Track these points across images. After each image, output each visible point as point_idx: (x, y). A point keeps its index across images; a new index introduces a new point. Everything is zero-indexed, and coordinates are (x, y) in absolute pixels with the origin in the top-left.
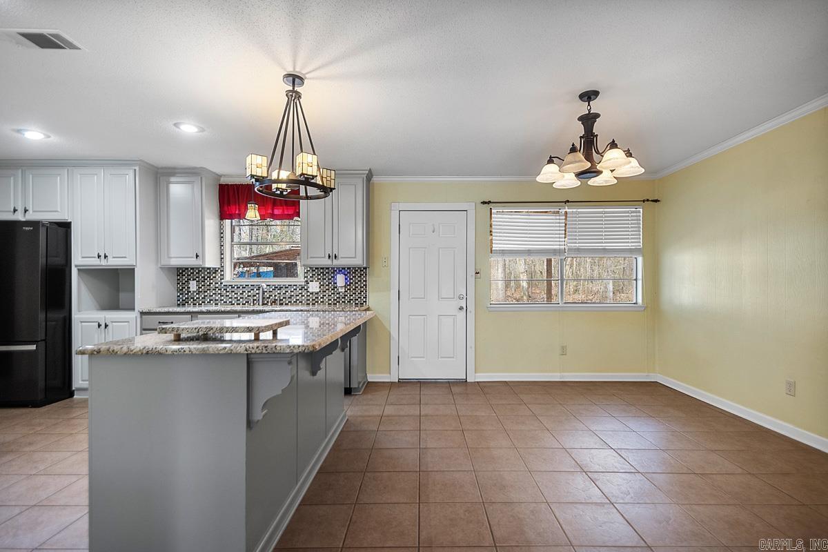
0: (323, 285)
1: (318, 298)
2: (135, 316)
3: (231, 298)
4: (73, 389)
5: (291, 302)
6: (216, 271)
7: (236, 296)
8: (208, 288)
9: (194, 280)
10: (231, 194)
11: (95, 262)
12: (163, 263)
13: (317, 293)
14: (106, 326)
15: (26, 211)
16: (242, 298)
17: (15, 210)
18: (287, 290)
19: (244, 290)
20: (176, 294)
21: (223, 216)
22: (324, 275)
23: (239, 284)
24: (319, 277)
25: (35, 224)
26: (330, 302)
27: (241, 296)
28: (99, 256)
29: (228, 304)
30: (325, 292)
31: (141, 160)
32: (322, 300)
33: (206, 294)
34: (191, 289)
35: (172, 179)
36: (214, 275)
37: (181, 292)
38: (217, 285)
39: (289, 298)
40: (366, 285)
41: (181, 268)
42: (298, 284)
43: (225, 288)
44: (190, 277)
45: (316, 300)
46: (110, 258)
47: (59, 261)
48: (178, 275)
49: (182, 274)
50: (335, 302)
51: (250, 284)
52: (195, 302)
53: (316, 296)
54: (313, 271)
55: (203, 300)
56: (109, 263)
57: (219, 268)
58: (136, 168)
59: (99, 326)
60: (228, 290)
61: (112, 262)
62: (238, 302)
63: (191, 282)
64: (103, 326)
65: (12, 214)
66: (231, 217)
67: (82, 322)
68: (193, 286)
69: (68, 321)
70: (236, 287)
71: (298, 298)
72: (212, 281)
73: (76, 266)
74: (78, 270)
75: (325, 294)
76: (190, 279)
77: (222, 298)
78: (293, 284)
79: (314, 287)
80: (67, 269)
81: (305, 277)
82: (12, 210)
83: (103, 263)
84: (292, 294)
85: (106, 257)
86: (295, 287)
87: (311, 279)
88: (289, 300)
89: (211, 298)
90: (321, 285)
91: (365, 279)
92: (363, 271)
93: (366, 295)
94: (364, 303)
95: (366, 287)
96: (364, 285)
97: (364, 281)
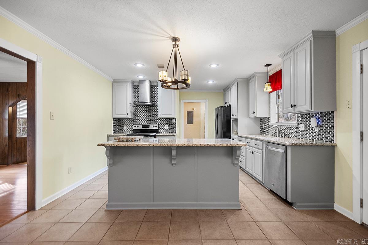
1: (304, 135)
6: (268, 119)
8: (267, 127)
13: (303, 132)
18: (290, 128)
20: (260, 129)
22: (307, 119)
24: (305, 120)
26: (310, 138)
30: (308, 130)
32: (306, 136)
33: (266, 130)
34: (263, 128)
43: (271, 127)
46: (234, 116)
49: (261, 121)
50: (313, 138)
54: (302, 116)
57: (269, 117)
63: (263, 124)
68: (263, 126)
72: (267, 124)
74: (232, 120)
75: (307, 132)
77: (270, 132)
79: (302, 127)
81: (298, 121)
84: (292, 131)
86: (293, 127)
87: (301, 122)
90: (306, 126)
91: (332, 121)
92: (331, 114)
93: (333, 135)
94: (332, 141)
95: (333, 128)
96: (332, 126)
97: (332, 123)
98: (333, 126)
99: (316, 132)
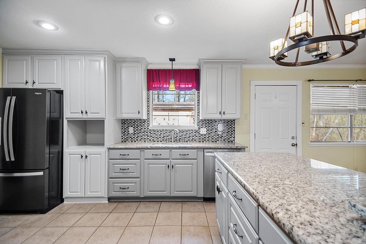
0: (209, 130)
1: (206, 138)
2: (104, 150)
3: (154, 137)
4: (63, 197)
5: (189, 140)
6: (144, 121)
7: (156, 136)
8: (140, 131)
9: (131, 126)
10: (155, 74)
11: (79, 116)
12: (118, 117)
13: (205, 135)
14: (86, 157)
15: (34, 83)
16: (160, 138)
17: (27, 82)
18: (187, 133)
19: (161, 133)
20: (121, 135)
21: (149, 88)
22: (209, 124)
23: (158, 129)
24: (206, 125)
25: (43, 91)
26: (213, 140)
27: (160, 136)
28: (82, 112)
29: (152, 141)
30: (210, 134)
31: (108, 51)
32: (208, 139)
33: (139, 135)
34: (130, 132)
35: (124, 65)
36: (143, 124)
37: (124, 134)
38: (145, 130)
39: (188, 138)
40: (234, 130)
41: (124, 120)
42: (193, 129)
43: (150, 131)
44: (129, 125)
45: (205, 139)
46: (89, 113)
47: (56, 115)
48: (122, 124)
49: (125, 123)
50: (216, 140)
51: (165, 129)
52: (132, 140)
53: (205, 136)
54: (203, 121)
55: (137, 139)
56: (88, 117)
57: (146, 120)
58: (105, 56)
59: (82, 157)
60: (152, 133)
61: (90, 116)
62: (158, 140)
63: (130, 128)
64: (84, 157)
65: (24, 84)
66: (155, 89)
67: (70, 154)
68: (131, 130)
69: (60, 153)
70: (156, 131)
71: (194, 137)
72: (142, 127)
73: (66, 118)
74: (67, 120)
75: (210, 135)
76: (129, 126)
77: (148, 137)
78: (190, 129)
79: (203, 131)
80: (61, 121)
81: (198, 125)
82: (25, 82)
83: (85, 116)
84: (190, 135)
85: (86, 113)
86: (192, 131)
87: (201, 126)
88: (188, 139)
89: (142, 137)
90: (207, 130)
91: (233, 127)
92: (232, 121)
93: (234, 136)
94: (233, 141)
95: (235, 131)
96: (233, 130)
97: (233, 128)
98: (235, 130)
99: (219, 135)
